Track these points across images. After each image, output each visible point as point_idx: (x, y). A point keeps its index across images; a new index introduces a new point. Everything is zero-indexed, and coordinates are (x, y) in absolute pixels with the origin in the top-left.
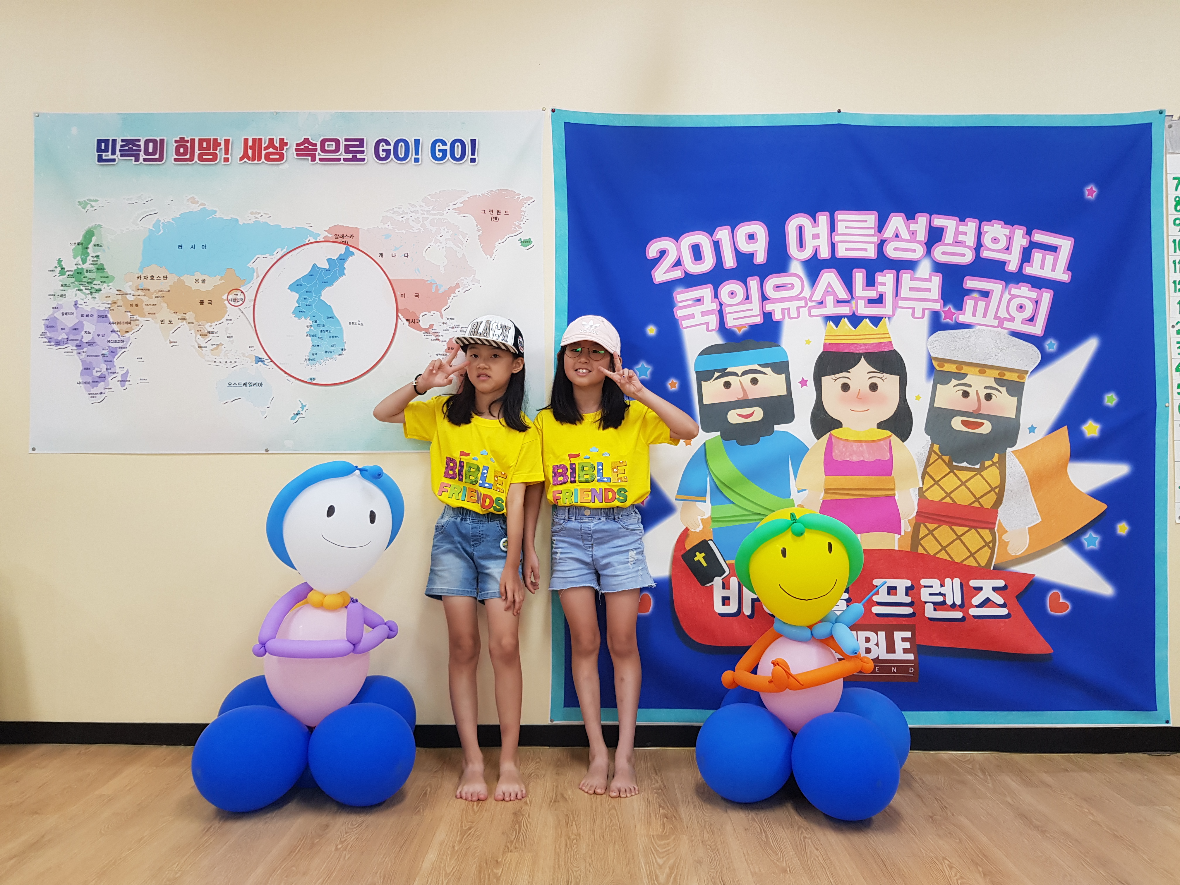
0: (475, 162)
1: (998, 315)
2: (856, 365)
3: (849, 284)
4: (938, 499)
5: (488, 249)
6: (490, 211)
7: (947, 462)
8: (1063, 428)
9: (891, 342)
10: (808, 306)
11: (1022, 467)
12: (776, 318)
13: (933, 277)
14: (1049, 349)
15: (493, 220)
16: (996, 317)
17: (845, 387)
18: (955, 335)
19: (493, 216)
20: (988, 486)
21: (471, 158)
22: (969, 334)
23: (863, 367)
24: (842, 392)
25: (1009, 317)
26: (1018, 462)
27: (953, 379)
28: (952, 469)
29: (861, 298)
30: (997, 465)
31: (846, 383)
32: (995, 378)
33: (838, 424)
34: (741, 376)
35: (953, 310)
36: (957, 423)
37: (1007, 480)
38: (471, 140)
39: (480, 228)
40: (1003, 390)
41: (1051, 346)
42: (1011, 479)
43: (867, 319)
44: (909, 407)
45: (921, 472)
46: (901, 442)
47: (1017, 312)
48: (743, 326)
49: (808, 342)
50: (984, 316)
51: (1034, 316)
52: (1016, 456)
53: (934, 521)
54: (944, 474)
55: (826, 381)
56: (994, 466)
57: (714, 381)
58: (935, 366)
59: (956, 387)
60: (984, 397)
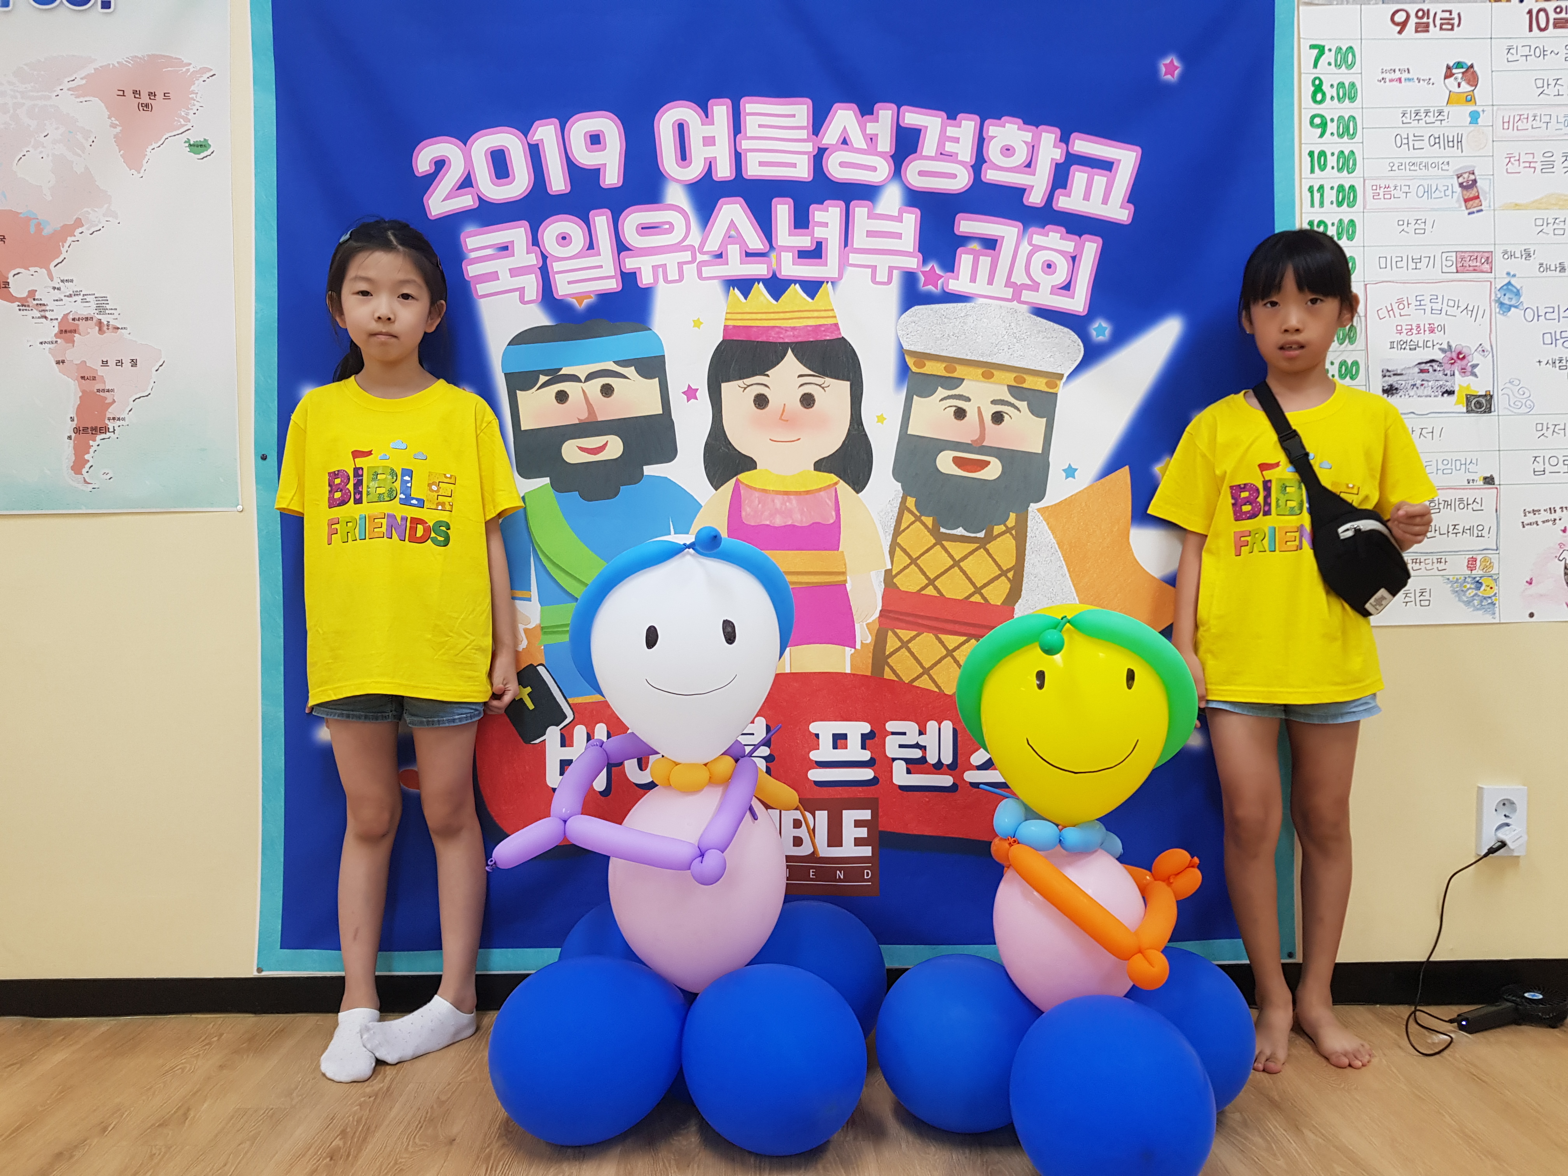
0: (109, 7)
1: (1012, 280)
2: (778, 364)
3: (765, 224)
4: (914, 589)
5: (133, 158)
6: (135, 92)
7: (930, 526)
8: (1122, 469)
9: (836, 325)
10: (697, 261)
11: (1051, 536)
12: (644, 282)
13: (904, 214)
14: (1097, 337)
15: (141, 108)
16: (1009, 283)
17: (761, 401)
18: (945, 314)
19: (141, 101)
20: (997, 568)
21: (103, 2)
22: (965, 311)
23: (790, 364)
24: (755, 408)
25: (1030, 283)
26: (1047, 527)
27: (939, 388)
28: (940, 539)
29: (787, 249)
30: (1014, 532)
31: (763, 395)
32: (1008, 386)
33: (749, 464)
34: (585, 382)
35: (938, 271)
36: (945, 463)
37: (1027, 558)
39: (118, 122)
40: (1023, 405)
41: (1100, 331)
42: (1033, 556)
43: (797, 285)
44: (866, 435)
45: (889, 544)
47: (1042, 274)
48: (586, 294)
49: (697, 323)
50: (990, 282)
51: (1070, 282)
52: (1044, 518)
53: (909, 626)
54: (926, 548)
55: (728, 389)
56: (1008, 534)
57: (538, 389)
58: (910, 366)
59: (944, 401)
60: (990, 418)
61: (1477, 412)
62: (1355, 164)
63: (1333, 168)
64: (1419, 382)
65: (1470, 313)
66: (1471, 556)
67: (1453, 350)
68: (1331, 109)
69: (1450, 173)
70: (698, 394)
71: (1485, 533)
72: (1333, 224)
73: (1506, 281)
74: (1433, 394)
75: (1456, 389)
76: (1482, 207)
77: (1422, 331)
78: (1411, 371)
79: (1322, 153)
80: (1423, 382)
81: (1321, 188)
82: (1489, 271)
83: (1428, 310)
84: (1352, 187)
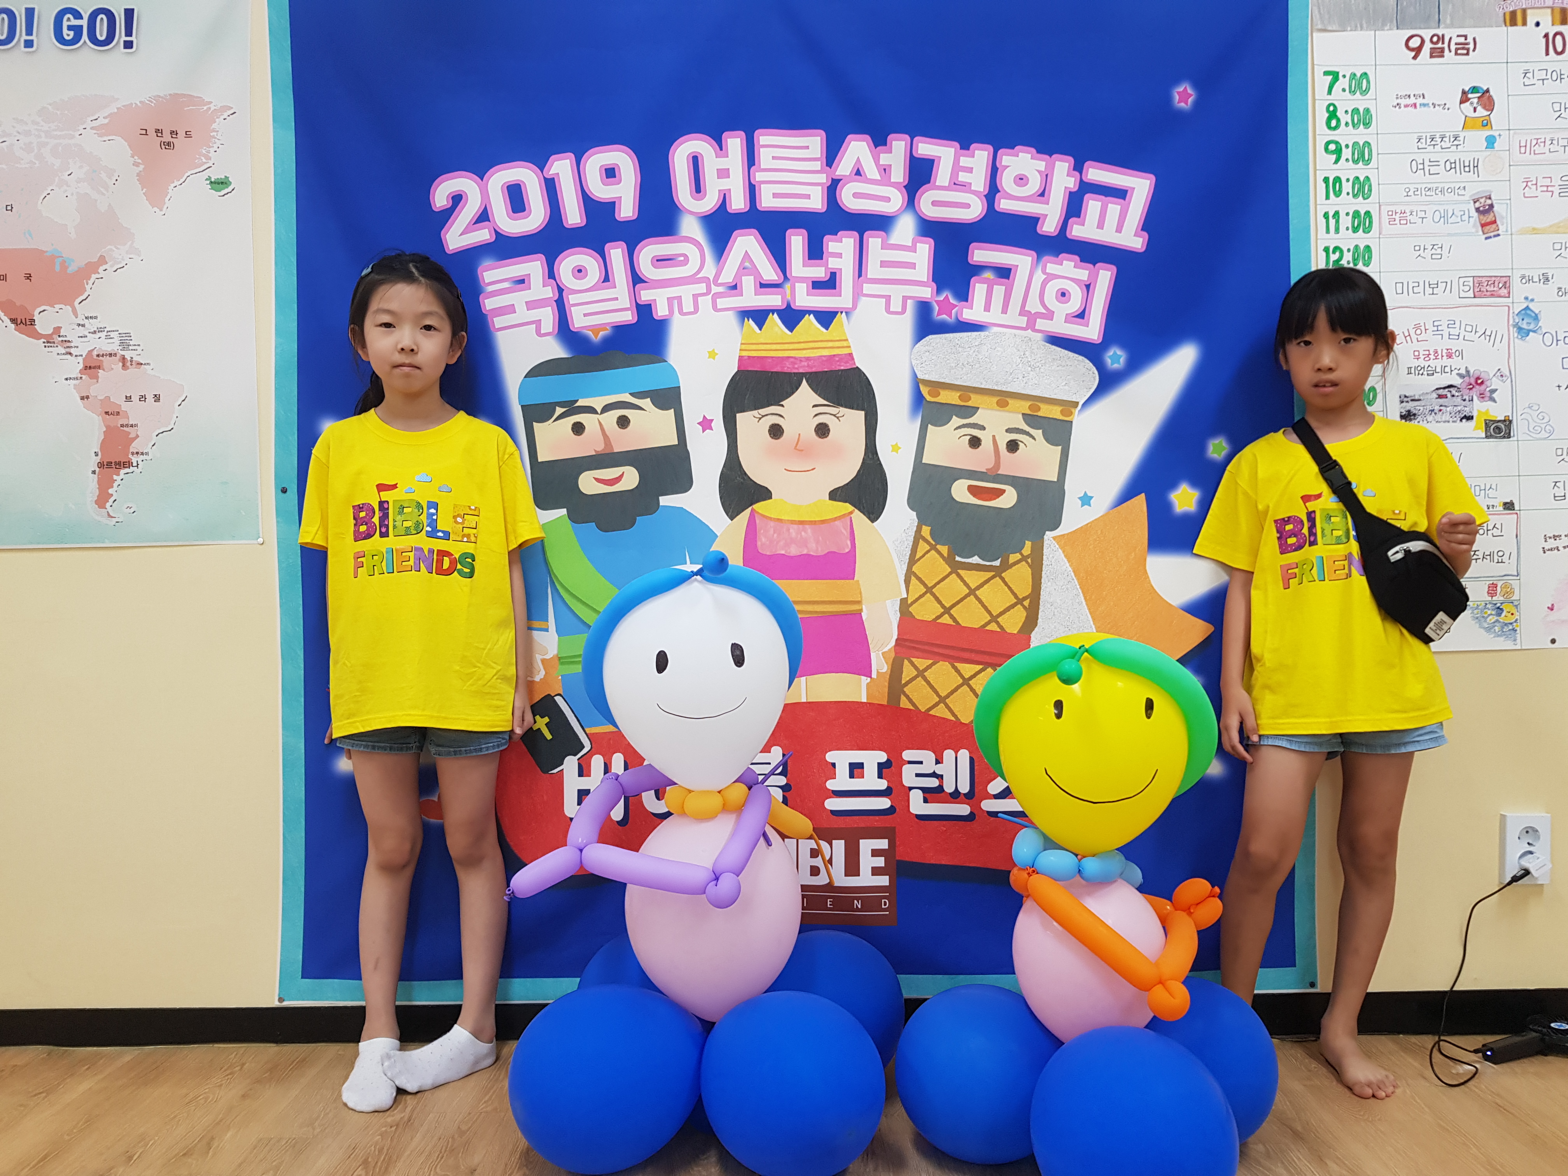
0: (132, 47)
1: (1026, 309)
2: (793, 393)
3: (780, 256)
4: (929, 617)
5: (156, 198)
6: (157, 131)
7: (946, 555)
9: (851, 355)
10: (712, 293)
11: (1068, 565)
12: (659, 314)
13: (918, 244)
14: (1112, 364)
15: (163, 147)
16: (1023, 312)
17: (776, 431)
18: (959, 343)
19: (163, 140)
20: (1013, 597)
21: (125, 42)
22: (980, 340)
23: (805, 394)
24: (770, 438)
25: (1044, 311)
26: (1063, 555)
27: (954, 417)
28: (956, 568)
29: (801, 280)
30: (1029, 560)
31: (778, 425)
32: (1023, 414)
33: (764, 494)
34: (602, 413)
35: (952, 300)
36: (960, 491)
37: (1043, 586)
38: (126, 10)
39: (140, 161)
40: (1038, 433)
41: (1116, 358)
42: (1049, 584)
43: (812, 316)
44: (881, 465)
45: (904, 572)
46: (869, 522)
47: (1057, 303)
48: (602, 327)
49: (712, 355)
50: (1005, 310)
51: (1085, 309)
52: (1060, 546)
53: (926, 653)
54: (942, 576)
55: (744, 420)
56: (1024, 563)
57: (554, 421)
58: (924, 395)
59: (959, 430)
60: (1005, 446)
61: (1496, 438)
62: (1370, 190)
63: (1348, 194)
64: (1437, 408)
65: (1488, 338)
66: (1491, 582)
67: (1471, 374)
68: (1346, 135)
69: (1467, 198)
70: (713, 425)
71: (1505, 558)
72: (1349, 250)
73: (1525, 306)
74: (1451, 419)
75: (1475, 414)
76: (1500, 232)
77: (1440, 357)
78: (1429, 397)
79: (1337, 179)
80: (1441, 408)
81: (1337, 213)
82: (1507, 295)
83: (1446, 336)
84: (1368, 213)
